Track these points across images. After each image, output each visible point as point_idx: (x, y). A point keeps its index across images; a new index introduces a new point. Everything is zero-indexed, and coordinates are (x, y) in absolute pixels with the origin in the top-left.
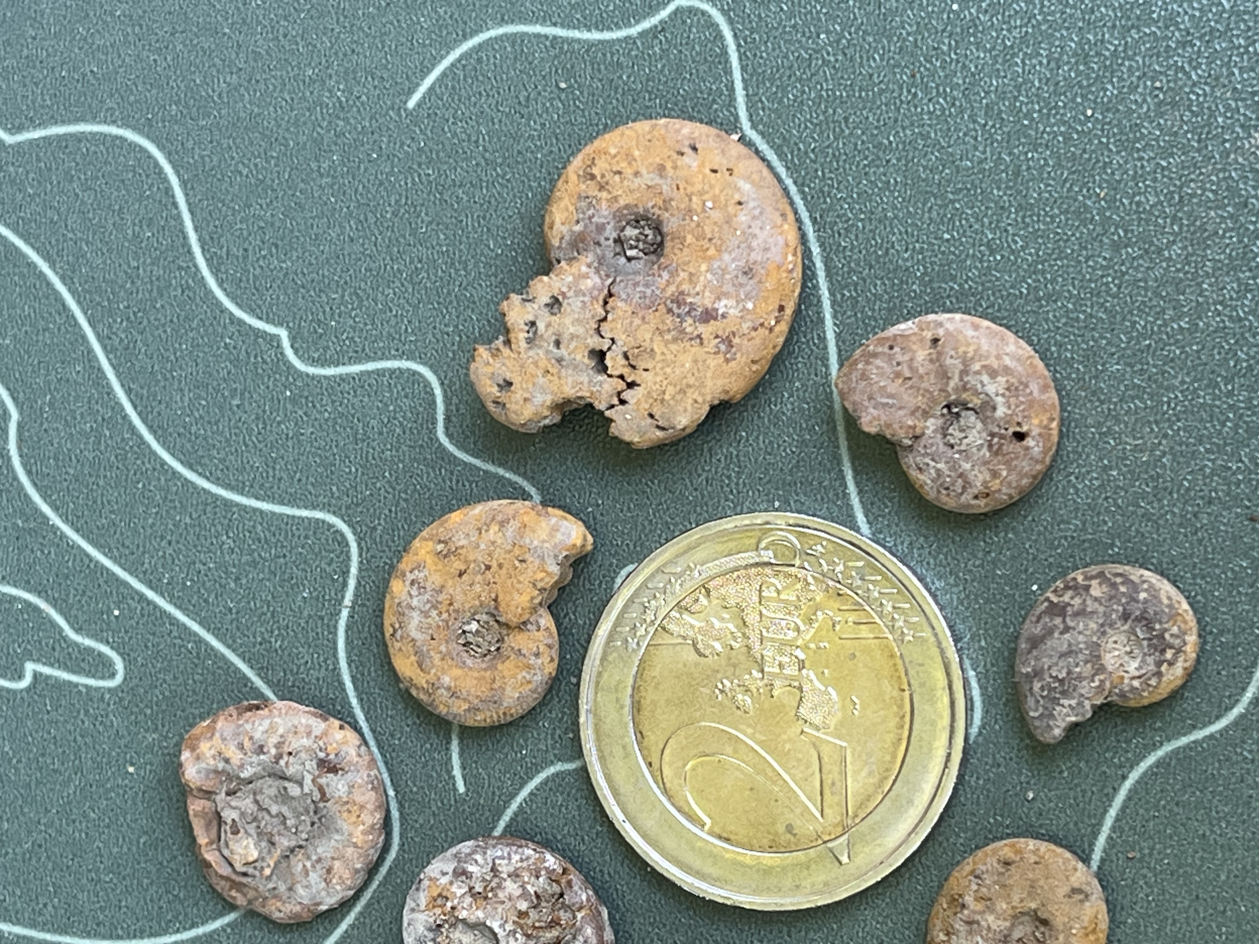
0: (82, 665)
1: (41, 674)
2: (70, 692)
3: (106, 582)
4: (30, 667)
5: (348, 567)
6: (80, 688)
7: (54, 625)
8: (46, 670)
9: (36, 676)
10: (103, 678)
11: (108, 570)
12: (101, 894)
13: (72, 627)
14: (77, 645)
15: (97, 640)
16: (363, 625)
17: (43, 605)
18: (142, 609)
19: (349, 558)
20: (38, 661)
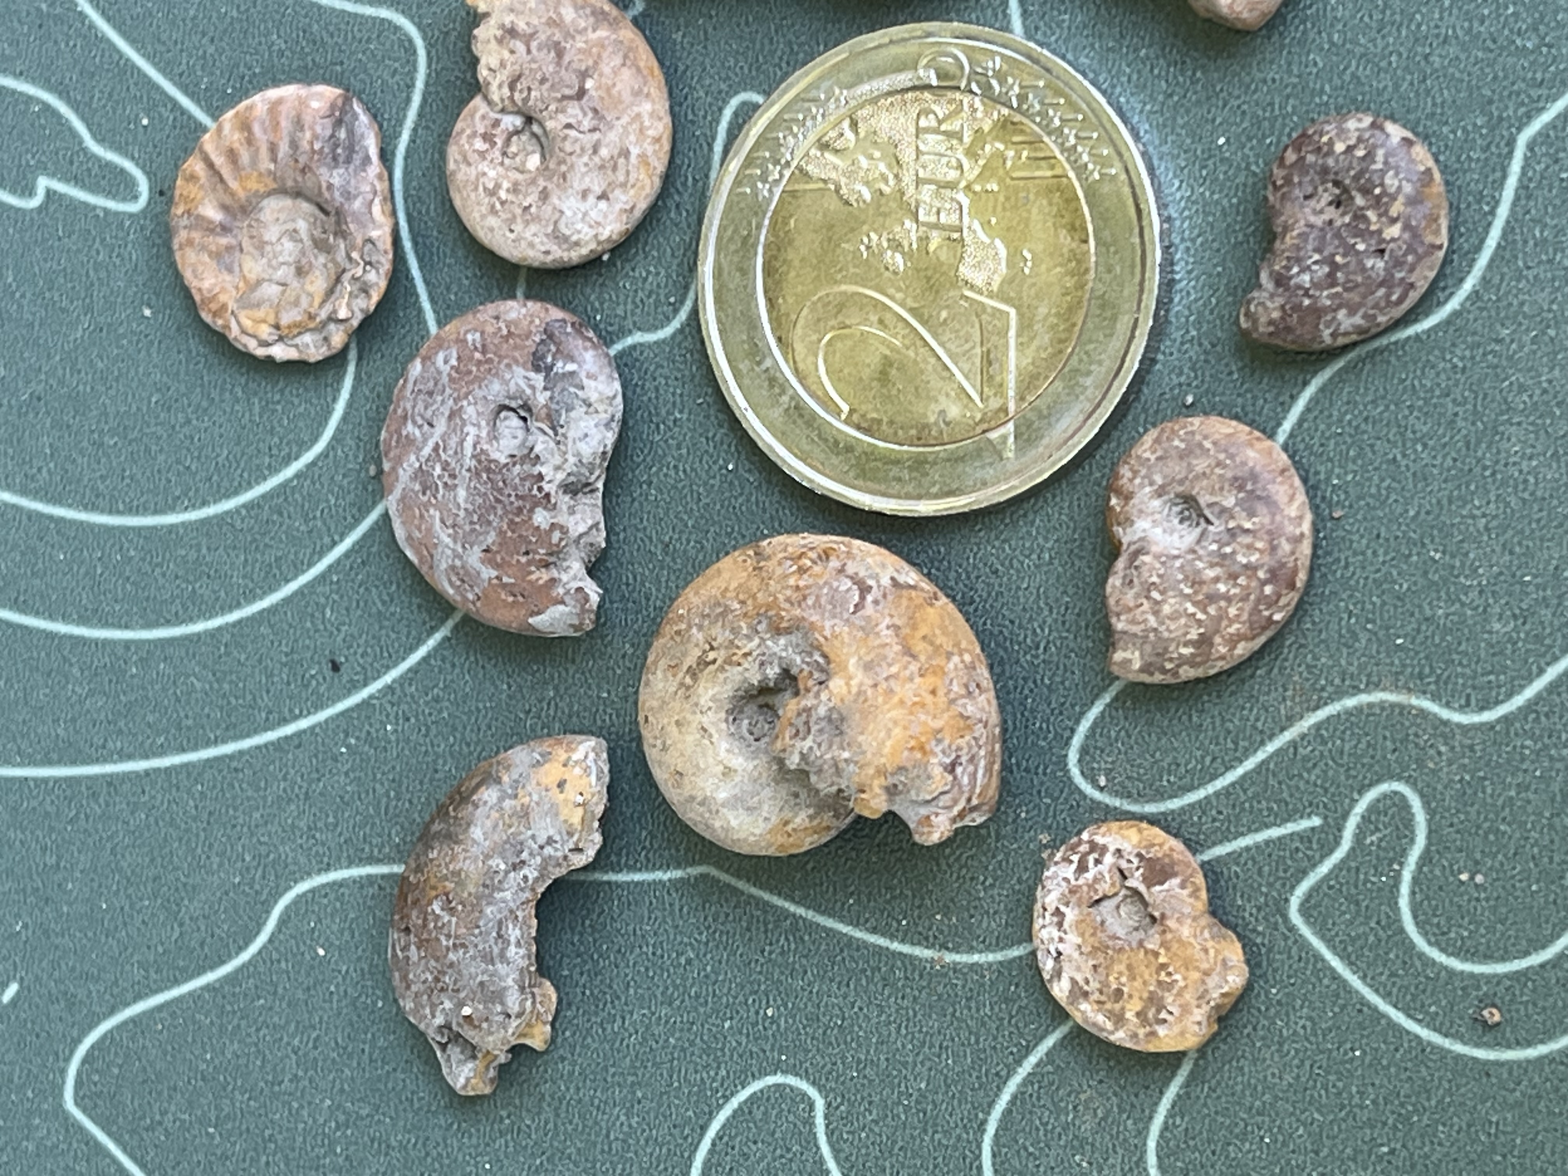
0: (102, 183)
1: (55, 192)
2: (86, 216)
3: (136, 84)
4: (43, 183)
5: (413, 80)
6: (98, 211)
7: (74, 134)
8: (61, 187)
9: (50, 194)
10: (124, 200)
11: (139, 70)
12: (103, 460)
13: (94, 136)
14: (98, 159)
15: (121, 154)
16: (426, 152)
17: (63, 109)
18: (175, 119)
19: (415, 69)
20: (53, 175)
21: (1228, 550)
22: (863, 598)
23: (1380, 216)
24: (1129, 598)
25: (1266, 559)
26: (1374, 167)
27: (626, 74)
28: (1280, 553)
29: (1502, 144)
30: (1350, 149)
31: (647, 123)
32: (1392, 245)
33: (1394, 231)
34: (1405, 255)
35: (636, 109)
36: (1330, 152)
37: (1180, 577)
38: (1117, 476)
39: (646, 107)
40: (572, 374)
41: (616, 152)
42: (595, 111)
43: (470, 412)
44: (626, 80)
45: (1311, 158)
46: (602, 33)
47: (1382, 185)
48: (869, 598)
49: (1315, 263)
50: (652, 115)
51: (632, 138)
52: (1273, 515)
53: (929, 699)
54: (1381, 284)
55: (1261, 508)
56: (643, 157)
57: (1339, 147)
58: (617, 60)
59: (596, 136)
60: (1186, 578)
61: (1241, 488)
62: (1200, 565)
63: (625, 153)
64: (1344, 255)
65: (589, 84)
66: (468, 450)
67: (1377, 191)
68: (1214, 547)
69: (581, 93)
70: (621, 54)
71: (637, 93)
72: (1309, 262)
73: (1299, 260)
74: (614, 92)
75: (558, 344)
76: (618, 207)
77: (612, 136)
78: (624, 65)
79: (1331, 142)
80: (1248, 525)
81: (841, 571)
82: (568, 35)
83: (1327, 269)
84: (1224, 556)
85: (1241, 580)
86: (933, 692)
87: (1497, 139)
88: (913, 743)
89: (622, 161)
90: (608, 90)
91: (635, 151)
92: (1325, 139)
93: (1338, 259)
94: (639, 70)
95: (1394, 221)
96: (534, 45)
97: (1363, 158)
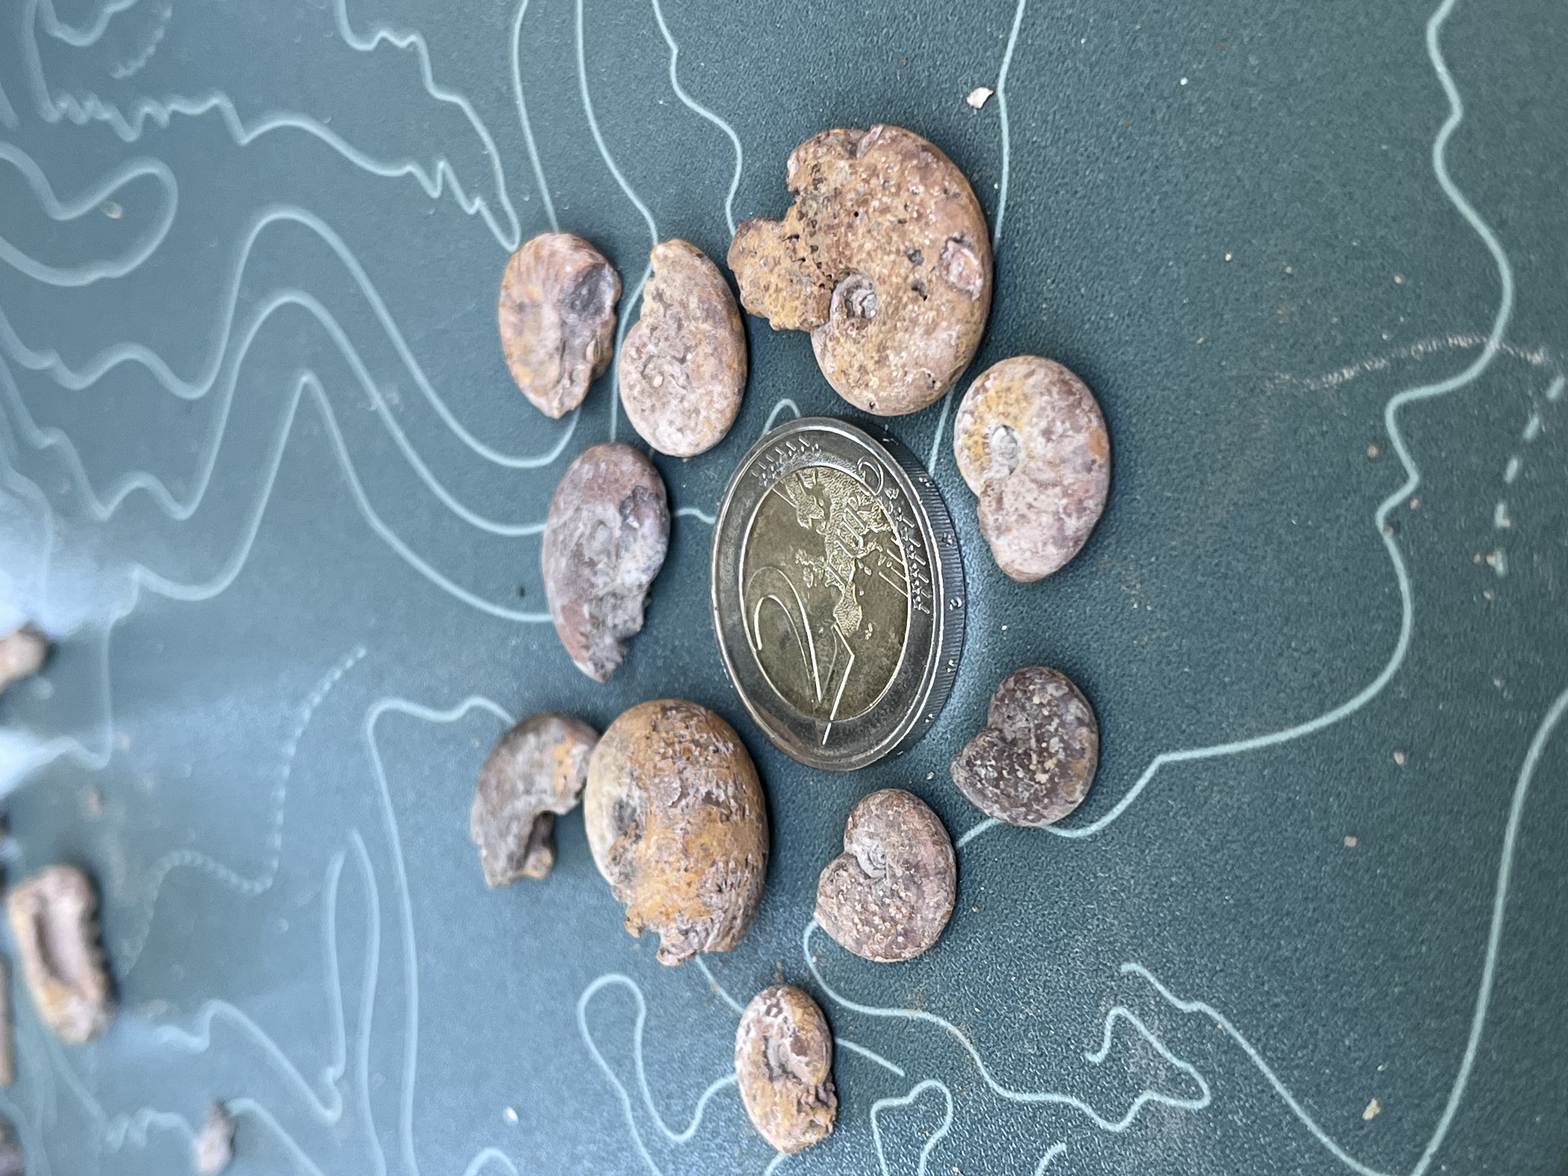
1: (481, 211)
4: (478, 201)
7: (498, 182)
8: (484, 211)
9: (479, 211)
10: (507, 240)
13: (505, 189)
14: (502, 203)
15: (513, 210)
17: (497, 162)
18: (541, 207)
20: (483, 200)
21: (887, 901)
22: (679, 799)
23: (1039, 762)
24: (829, 889)
25: (905, 921)
26: (1048, 727)
27: (712, 361)
28: (914, 923)
29: (1147, 754)
30: (1041, 705)
31: (715, 399)
32: (1037, 786)
33: (1043, 778)
34: (1044, 796)
35: (710, 387)
36: (1030, 699)
37: (858, 897)
38: (856, 808)
39: (718, 388)
40: (635, 529)
41: (692, 408)
42: (688, 377)
43: (585, 514)
44: (709, 367)
45: (1019, 694)
46: (706, 327)
47: (1048, 742)
48: (683, 802)
49: (991, 766)
50: (720, 394)
51: (704, 404)
52: (919, 898)
53: (684, 887)
54: (1023, 805)
55: (913, 888)
56: (707, 419)
57: (1036, 700)
58: (709, 350)
59: (684, 392)
60: (860, 901)
61: (908, 869)
62: (870, 898)
63: (697, 412)
64: (1009, 773)
65: (689, 357)
66: (575, 539)
67: (1044, 745)
68: (881, 893)
69: (683, 360)
70: (713, 346)
71: (714, 377)
72: (988, 763)
73: (982, 758)
74: (702, 369)
75: (636, 505)
76: (688, 440)
77: (692, 397)
78: (712, 355)
79: (1033, 693)
80: (902, 894)
81: (681, 772)
82: (687, 317)
83: (996, 775)
84: (883, 903)
85: (888, 924)
86: (689, 884)
87: (1146, 748)
88: (663, 909)
89: (694, 415)
90: (699, 367)
91: (703, 413)
92: (1031, 687)
93: (1005, 772)
94: (721, 362)
95: (1045, 771)
96: (669, 312)
97: (1045, 717)
